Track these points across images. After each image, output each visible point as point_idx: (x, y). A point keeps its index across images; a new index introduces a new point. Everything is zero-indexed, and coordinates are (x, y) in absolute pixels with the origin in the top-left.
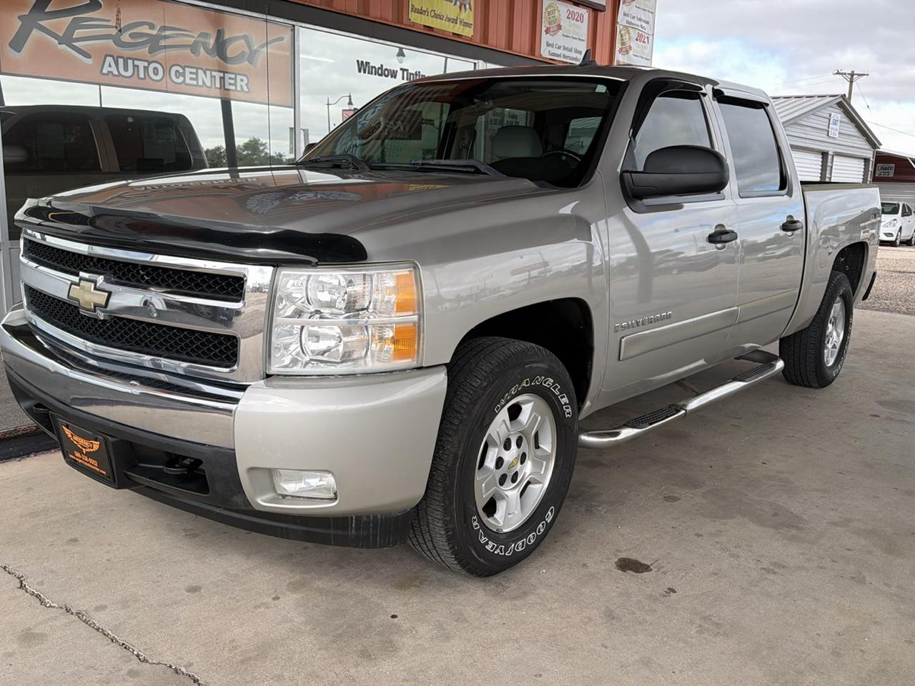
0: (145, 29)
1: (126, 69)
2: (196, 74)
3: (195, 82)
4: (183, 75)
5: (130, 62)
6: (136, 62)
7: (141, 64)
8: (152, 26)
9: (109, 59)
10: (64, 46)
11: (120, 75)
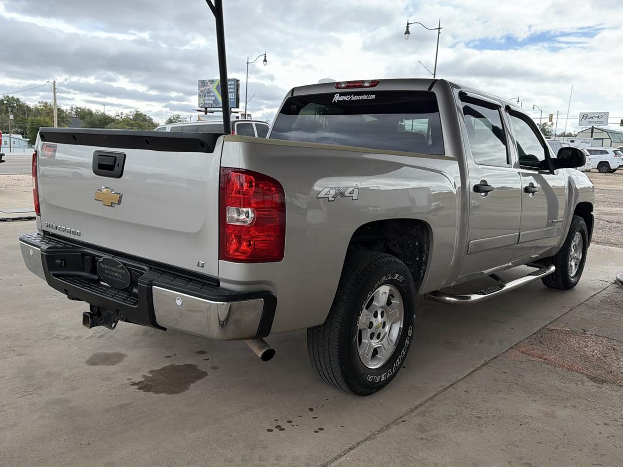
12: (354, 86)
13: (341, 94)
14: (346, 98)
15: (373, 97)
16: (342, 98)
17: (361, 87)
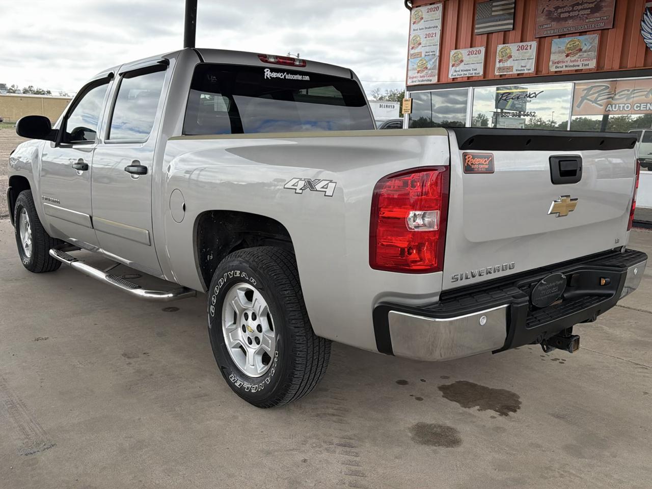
0: (626, 92)
1: (615, 108)
2: (646, 106)
3: (645, 109)
4: (640, 107)
5: (617, 105)
6: (620, 105)
7: (622, 106)
8: (628, 90)
9: (609, 106)
10: (594, 104)
11: (613, 110)
12: (283, 62)
13: (272, 70)
14: (279, 75)
15: (307, 78)
16: (274, 75)
17: (293, 65)
